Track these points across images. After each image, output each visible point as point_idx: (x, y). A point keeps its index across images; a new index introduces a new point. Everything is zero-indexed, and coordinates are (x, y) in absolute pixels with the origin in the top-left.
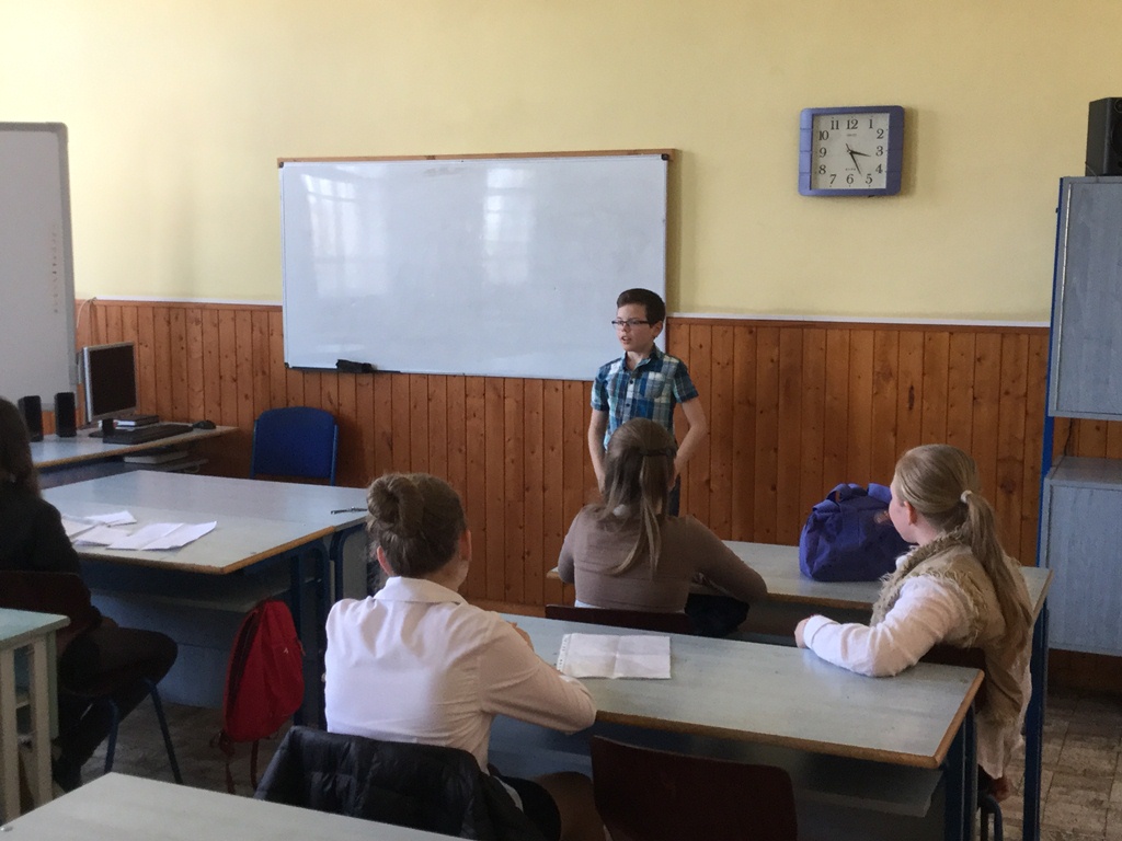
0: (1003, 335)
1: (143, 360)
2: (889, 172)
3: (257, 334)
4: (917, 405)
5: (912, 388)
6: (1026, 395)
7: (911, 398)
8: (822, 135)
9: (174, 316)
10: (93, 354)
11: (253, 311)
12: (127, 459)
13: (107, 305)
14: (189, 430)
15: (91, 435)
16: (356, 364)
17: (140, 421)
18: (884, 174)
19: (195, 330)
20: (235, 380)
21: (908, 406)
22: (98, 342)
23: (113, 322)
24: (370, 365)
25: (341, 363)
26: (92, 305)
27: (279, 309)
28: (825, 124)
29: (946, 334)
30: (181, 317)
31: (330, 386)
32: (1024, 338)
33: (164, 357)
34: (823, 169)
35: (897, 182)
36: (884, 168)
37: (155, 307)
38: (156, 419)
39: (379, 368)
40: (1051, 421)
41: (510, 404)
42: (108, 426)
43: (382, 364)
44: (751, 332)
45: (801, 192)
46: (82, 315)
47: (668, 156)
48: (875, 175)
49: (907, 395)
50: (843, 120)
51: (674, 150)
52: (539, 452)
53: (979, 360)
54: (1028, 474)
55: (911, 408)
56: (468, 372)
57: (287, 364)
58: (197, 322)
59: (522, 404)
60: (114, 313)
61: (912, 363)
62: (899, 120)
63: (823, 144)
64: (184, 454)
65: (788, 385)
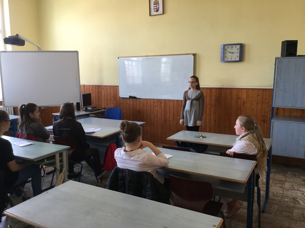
0: (263, 90)
1: (93, 96)
2: (239, 57)
3: (114, 91)
5: (244, 101)
6: (268, 103)
7: (244, 103)
8: (226, 50)
9: (99, 88)
12: (90, 115)
13: (87, 86)
14: (102, 109)
15: (83, 111)
16: (133, 97)
19: (103, 90)
21: (243, 105)
22: (85, 93)
23: (88, 89)
24: (135, 97)
25: (130, 97)
29: (251, 90)
31: (128, 101)
32: (268, 91)
33: (97, 96)
34: (226, 57)
35: (241, 59)
37: (95, 86)
38: (95, 107)
39: (137, 98)
40: (273, 108)
41: (163, 105)
42: (86, 109)
43: (138, 97)
44: (211, 90)
45: (221, 62)
46: (82, 88)
47: (194, 55)
48: (237, 58)
50: (230, 47)
51: (195, 54)
52: (168, 114)
53: (258, 95)
54: (268, 119)
56: (155, 98)
58: (103, 89)
59: (165, 105)
61: (244, 96)
62: (242, 47)
64: (101, 114)
65: (218, 101)
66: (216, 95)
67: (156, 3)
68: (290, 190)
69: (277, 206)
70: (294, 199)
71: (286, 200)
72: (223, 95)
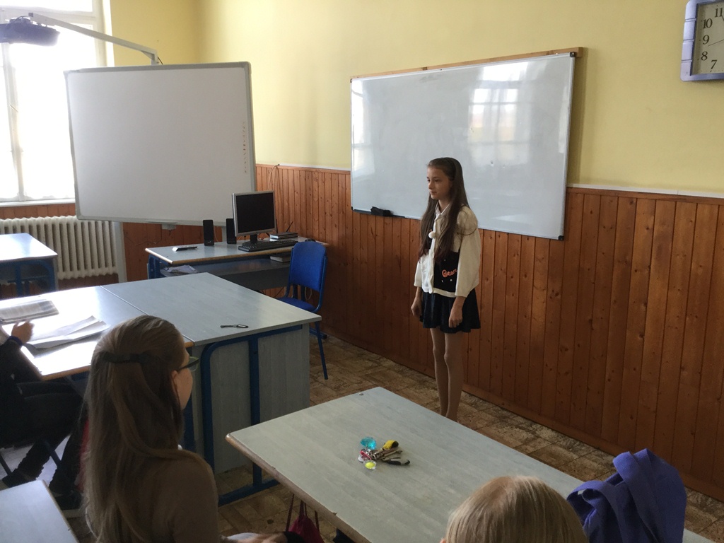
1: (296, 201)
3: (340, 189)
8: (706, 23)
10: (236, 197)
11: (338, 174)
16: (381, 210)
19: (315, 184)
20: (331, 215)
25: (374, 209)
26: (276, 168)
27: (349, 173)
28: (709, 12)
31: (372, 222)
34: (705, 56)
39: (395, 214)
43: (397, 212)
47: (576, 54)
57: (352, 208)
58: (316, 180)
63: (706, 32)
65: (660, 248)
66: (651, 227)
72: (682, 225)
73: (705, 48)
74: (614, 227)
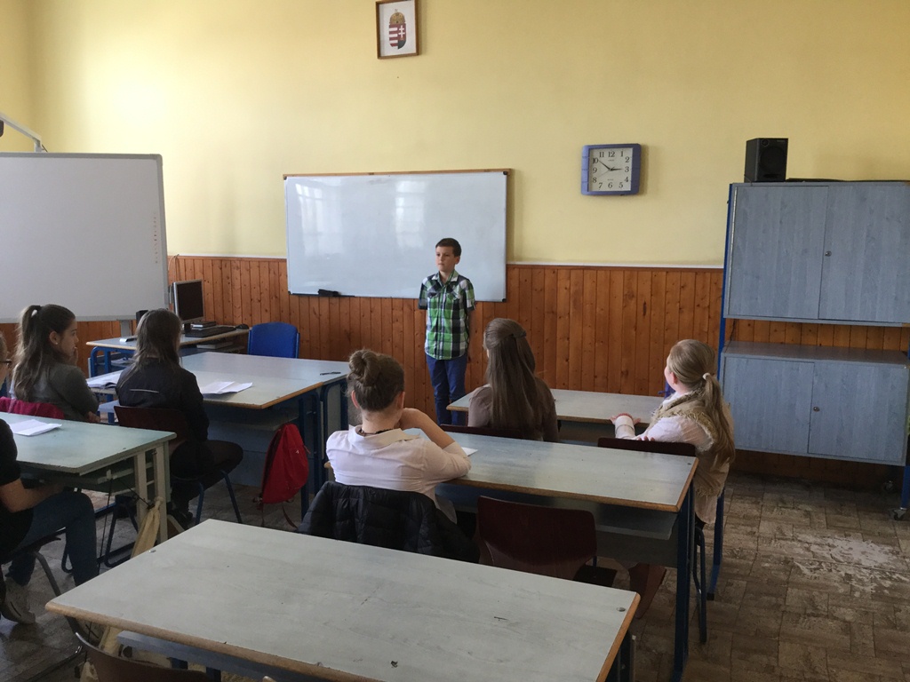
0: (696, 274)
1: (207, 288)
2: (632, 182)
3: (272, 275)
4: (648, 313)
5: (645, 303)
6: (709, 307)
7: (645, 309)
8: (594, 160)
9: (223, 264)
10: (178, 286)
11: (269, 261)
12: (199, 346)
13: (186, 259)
14: (234, 329)
16: (330, 292)
17: (206, 324)
18: (630, 183)
19: (236, 273)
20: (260, 301)
21: (642, 313)
22: (180, 280)
23: (189, 268)
24: (337, 292)
25: (320, 291)
26: (177, 258)
27: (285, 261)
28: (596, 154)
29: (665, 273)
30: (228, 265)
31: (314, 303)
32: (708, 275)
33: (219, 289)
34: (595, 180)
35: (637, 187)
36: (630, 179)
37: (213, 259)
38: (214, 323)
39: (343, 294)
40: (723, 321)
42: (188, 327)
43: (344, 292)
44: (554, 272)
45: (582, 193)
46: (172, 264)
47: (506, 172)
48: (624, 183)
49: (641, 307)
50: (606, 152)
51: (510, 169)
53: (683, 287)
55: (644, 314)
56: (393, 296)
57: (289, 292)
58: (238, 268)
60: (189, 264)
61: (645, 289)
62: (638, 152)
63: (595, 165)
64: (231, 343)
65: (575, 302)
66: (568, 287)
67: (398, 22)
68: (773, 541)
69: (745, 583)
70: (786, 562)
71: (767, 565)
72: (588, 285)
73: (594, 175)
74: (543, 290)
